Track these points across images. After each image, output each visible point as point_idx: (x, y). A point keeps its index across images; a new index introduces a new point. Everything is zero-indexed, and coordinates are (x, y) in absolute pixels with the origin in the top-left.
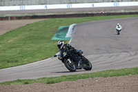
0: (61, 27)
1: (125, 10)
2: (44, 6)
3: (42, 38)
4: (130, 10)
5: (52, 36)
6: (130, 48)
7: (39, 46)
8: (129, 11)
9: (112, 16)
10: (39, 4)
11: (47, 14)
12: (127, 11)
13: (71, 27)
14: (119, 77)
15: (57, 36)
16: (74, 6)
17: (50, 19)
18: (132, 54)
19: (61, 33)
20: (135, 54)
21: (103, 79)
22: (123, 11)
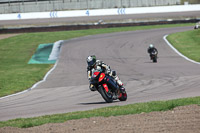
0: (41, 46)
1: (133, 19)
2: (17, 15)
3: (14, 62)
4: (141, 19)
5: (29, 58)
6: (142, 75)
7: (9, 72)
8: (139, 21)
9: (115, 29)
10: (9, 13)
11: (20, 27)
12: (136, 21)
13: (56, 44)
14: (127, 117)
15: (37, 58)
16: (61, 14)
17: (26, 34)
18: (146, 82)
19: (42, 54)
20: (150, 83)
21: (103, 119)
22: (130, 21)
